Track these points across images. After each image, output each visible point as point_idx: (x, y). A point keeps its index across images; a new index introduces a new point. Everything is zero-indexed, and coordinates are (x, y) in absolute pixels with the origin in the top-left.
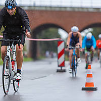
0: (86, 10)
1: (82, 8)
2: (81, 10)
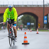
0: (20, 6)
1: (18, 5)
2: (18, 6)
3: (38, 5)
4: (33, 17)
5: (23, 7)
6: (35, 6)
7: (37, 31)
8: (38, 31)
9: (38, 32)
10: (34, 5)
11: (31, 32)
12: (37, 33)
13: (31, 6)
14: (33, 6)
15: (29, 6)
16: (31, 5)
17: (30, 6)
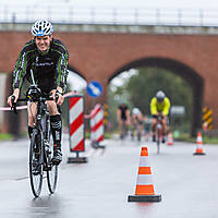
3: (206, 28)
4: (179, 80)
5: (135, 34)
7: (196, 142)
8: (204, 143)
9: (200, 146)
12: (199, 153)
13: (175, 31)
14: (181, 31)
15: (162, 31)
16: (171, 27)
17: (168, 31)
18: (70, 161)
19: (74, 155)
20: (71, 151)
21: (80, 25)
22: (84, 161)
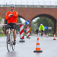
4: (50, 20)
6: (53, 7)
7: (54, 37)
10: (51, 6)
11: (47, 37)
12: (54, 39)
15: (46, 7)
16: (48, 6)
18: (20, 41)
19: (21, 40)
20: (20, 39)
21: (24, 6)
22: (24, 41)
